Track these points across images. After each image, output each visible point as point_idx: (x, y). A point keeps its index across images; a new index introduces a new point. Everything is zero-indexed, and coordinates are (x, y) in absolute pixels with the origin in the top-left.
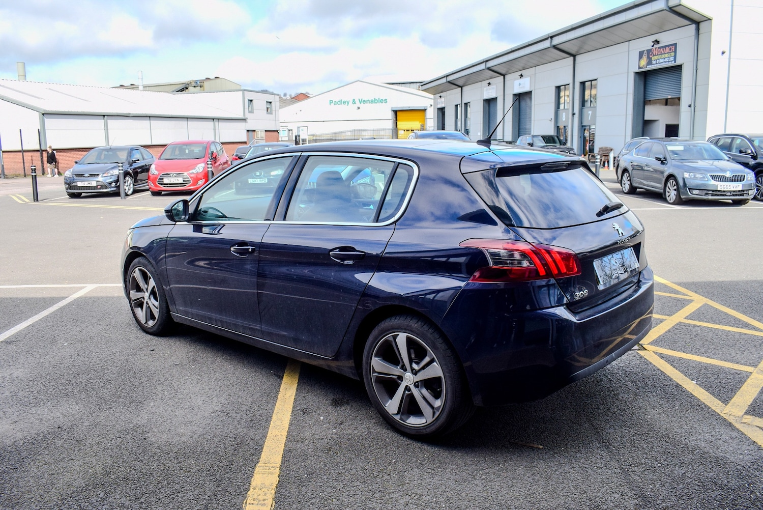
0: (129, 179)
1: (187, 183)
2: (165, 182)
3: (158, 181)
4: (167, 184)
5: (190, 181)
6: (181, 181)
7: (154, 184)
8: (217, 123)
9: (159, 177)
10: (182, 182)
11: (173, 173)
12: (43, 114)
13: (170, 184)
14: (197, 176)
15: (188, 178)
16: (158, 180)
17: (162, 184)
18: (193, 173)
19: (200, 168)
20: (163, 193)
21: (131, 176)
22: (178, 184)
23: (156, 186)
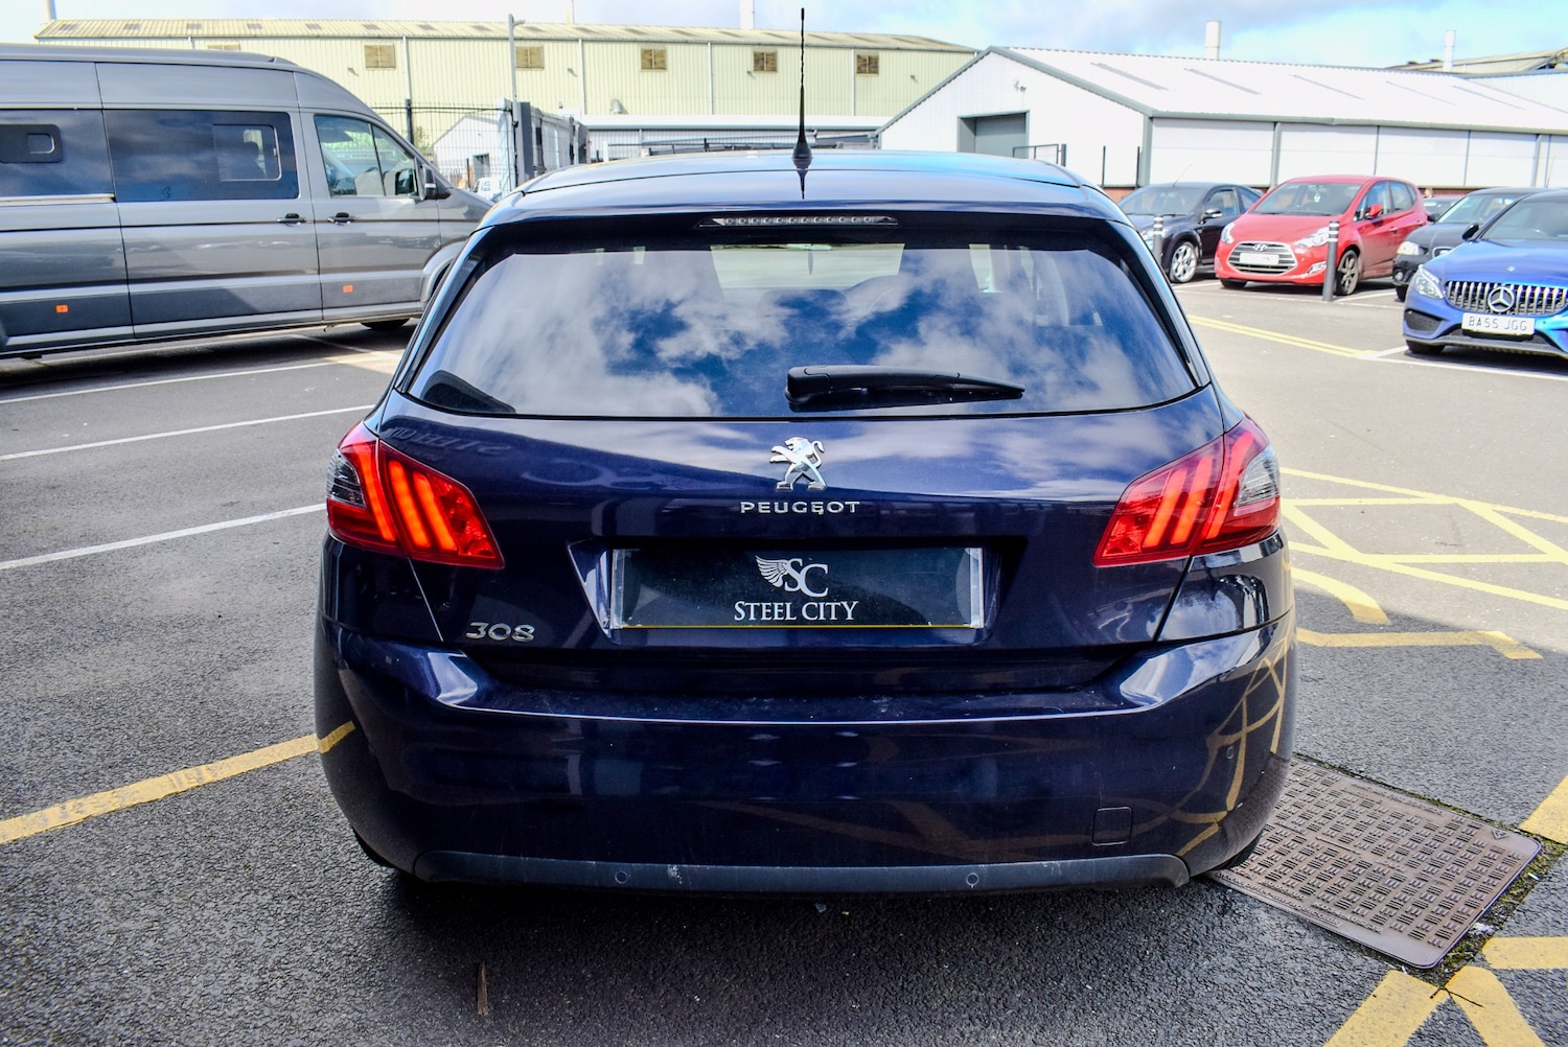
0: (1189, 250)
1: (1286, 268)
2: (1241, 262)
3: (1231, 259)
4: (1247, 266)
5: (1293, 262)
6: (1273, 260)
7: (1223, 262)
8: (1544, 145)
9: (1233, 250)
10: (1276, 263)
11: (1261, 244)
12: (1151, 118)
13: (1252, 266)
14: (1312, 254)
15: (1290, 256)
16: (1230, 256)
17: (1237, 265)
18: (1305, 246)
19: (1324, 236)
20: (1249, 284)
21: (1194, 243)
22: (1267, 267)
23: (1226, 268)
